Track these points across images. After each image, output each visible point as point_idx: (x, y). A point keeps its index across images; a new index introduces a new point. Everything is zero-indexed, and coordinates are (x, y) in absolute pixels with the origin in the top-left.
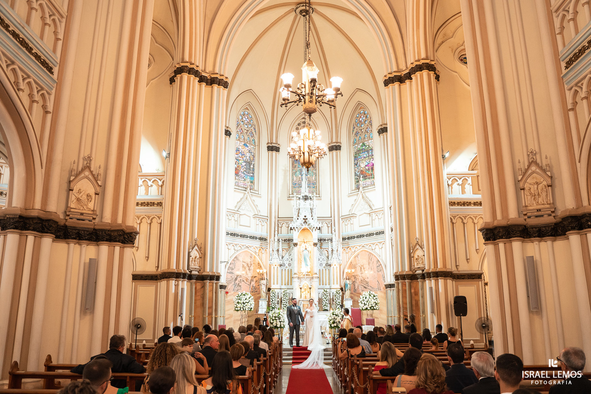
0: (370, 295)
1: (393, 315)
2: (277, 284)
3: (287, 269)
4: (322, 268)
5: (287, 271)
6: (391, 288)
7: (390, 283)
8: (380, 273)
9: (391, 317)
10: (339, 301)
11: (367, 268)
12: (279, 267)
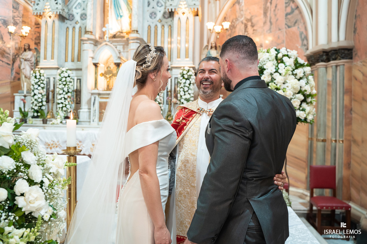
0: (280, 61)
1: (330, 136)
2: (52, 58)
3: (77, 27)
4: (154, 22)
5: (77, 30)
6: (328, 60)
7: (326, 47)
8: (294, 29)
9: (324, 141)
10: (188, 96)
11: (261, 24)
12: (57, 22)
